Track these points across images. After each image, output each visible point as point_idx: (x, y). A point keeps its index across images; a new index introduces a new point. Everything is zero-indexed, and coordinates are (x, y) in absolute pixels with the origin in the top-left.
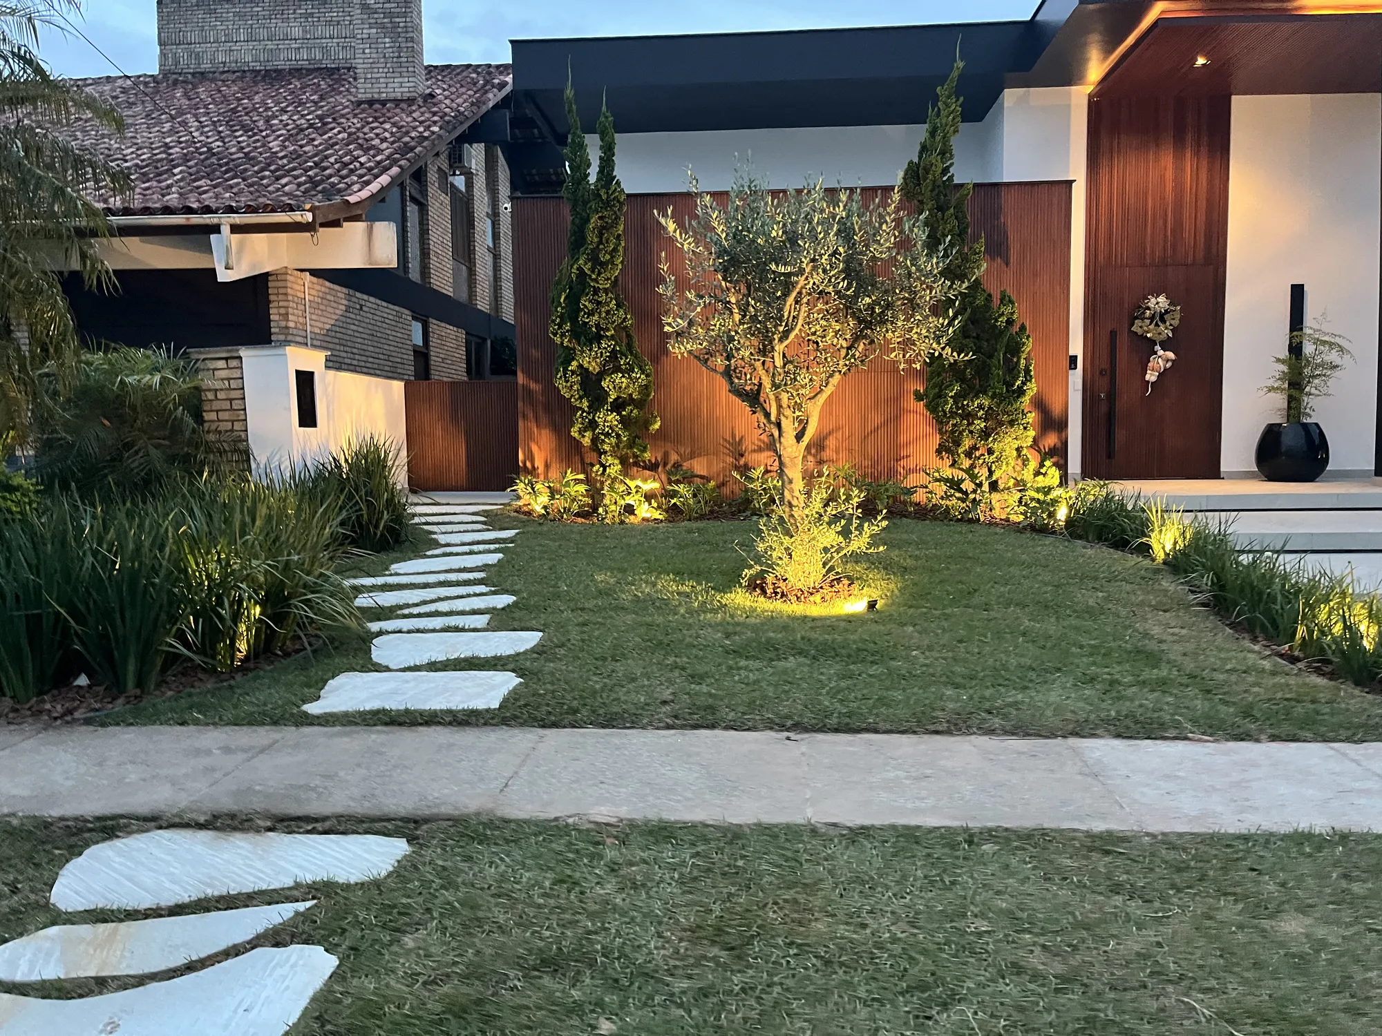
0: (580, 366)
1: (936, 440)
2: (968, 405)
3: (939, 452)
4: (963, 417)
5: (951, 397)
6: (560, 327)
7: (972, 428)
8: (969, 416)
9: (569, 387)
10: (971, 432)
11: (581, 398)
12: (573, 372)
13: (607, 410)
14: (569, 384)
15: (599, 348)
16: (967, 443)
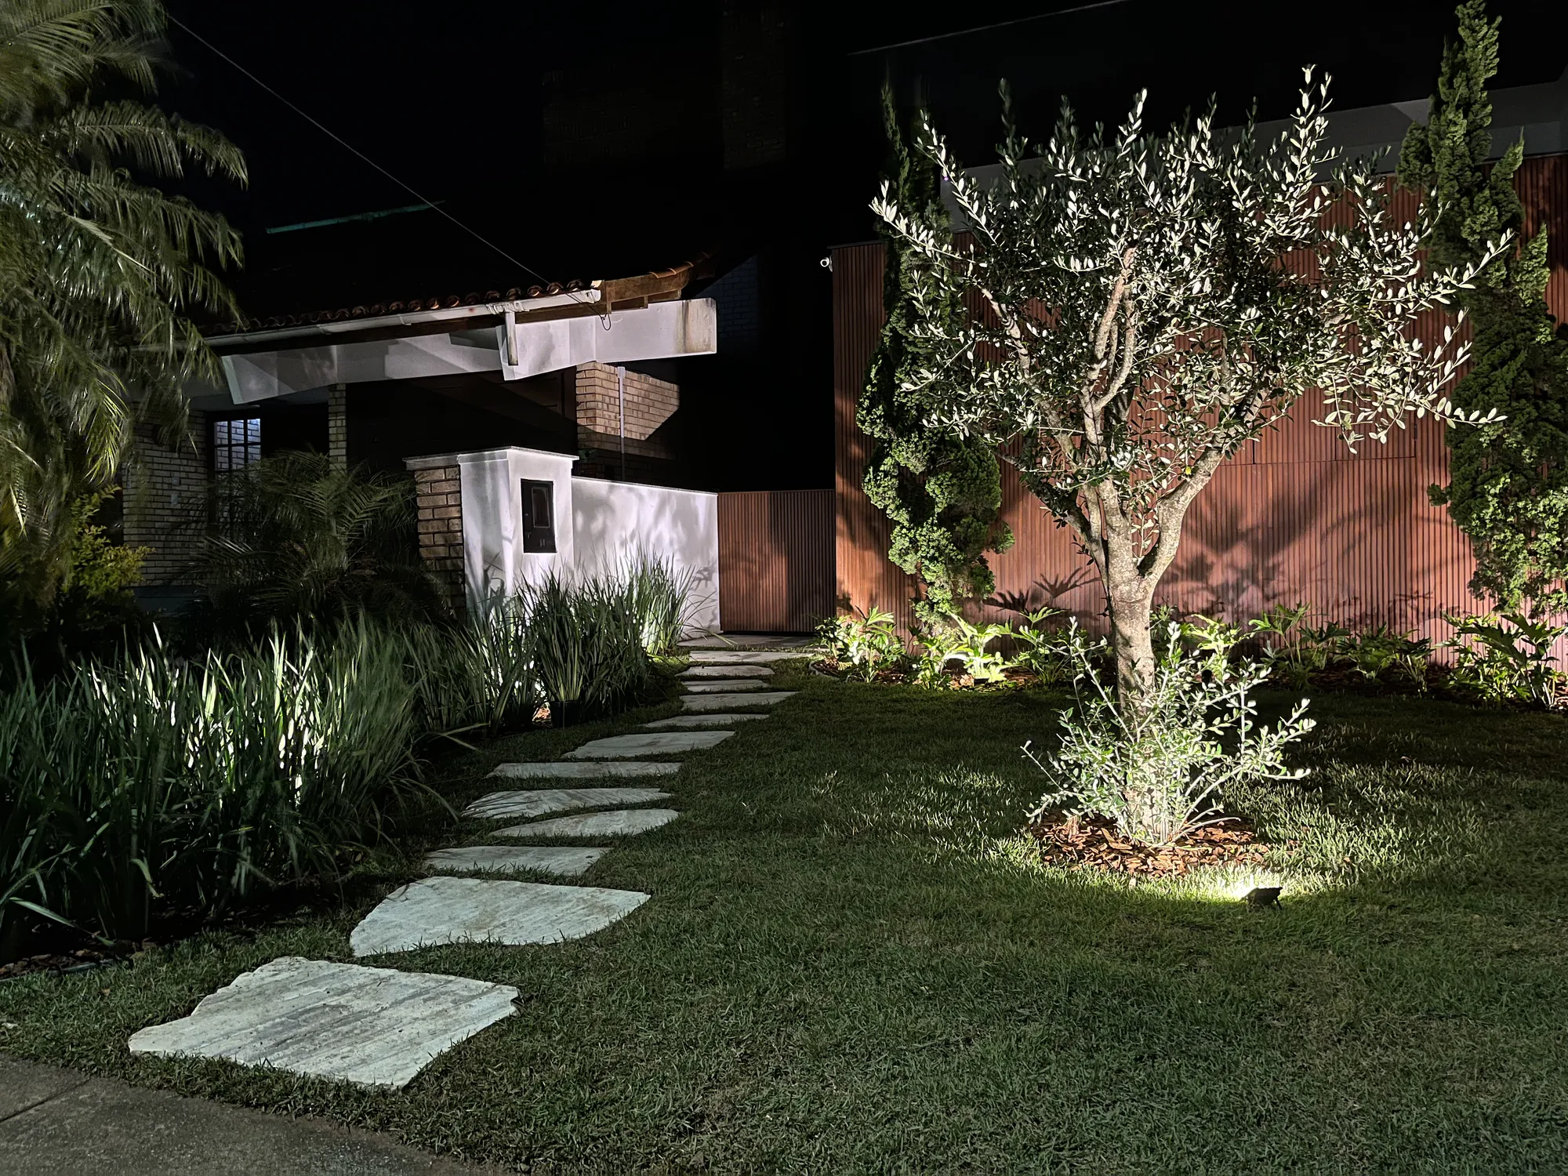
0: (897, 465)
1: (1471, 566)
2: (1525, 508)
3: (1474, 585)
4: (1516, 529)
5: (1495, 495)
6: (869, 412)
7: (1533, 546)
8: (1530, 528)
9: (881, 493)
10: (1532, 553)
11: (898, 508)
12: (886, 473)
13: (932, 524)
14: (881, 490)
15: (921, 438)
16: (1525, 571)
